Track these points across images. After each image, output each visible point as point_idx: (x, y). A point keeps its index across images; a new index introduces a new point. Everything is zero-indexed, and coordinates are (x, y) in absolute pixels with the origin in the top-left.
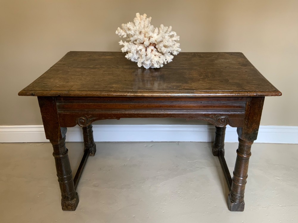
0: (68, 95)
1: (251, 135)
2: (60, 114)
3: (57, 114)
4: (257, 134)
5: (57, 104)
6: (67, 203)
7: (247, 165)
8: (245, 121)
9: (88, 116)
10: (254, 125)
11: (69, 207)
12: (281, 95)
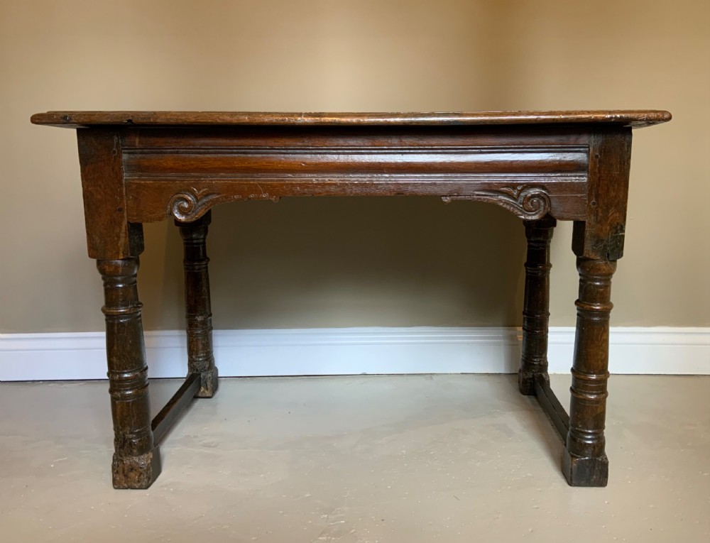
0: (152, 120)
1: (608, 241)
2: (128, 185)
3: (121, 184)
4: (621, 240)
5: (125, 157)
6: (127, 462)
7: (605, 337)
8: (590, 200)
9: (199, 190)
10: (613, 214)
11: (132, 474)
12: (670, 118)
